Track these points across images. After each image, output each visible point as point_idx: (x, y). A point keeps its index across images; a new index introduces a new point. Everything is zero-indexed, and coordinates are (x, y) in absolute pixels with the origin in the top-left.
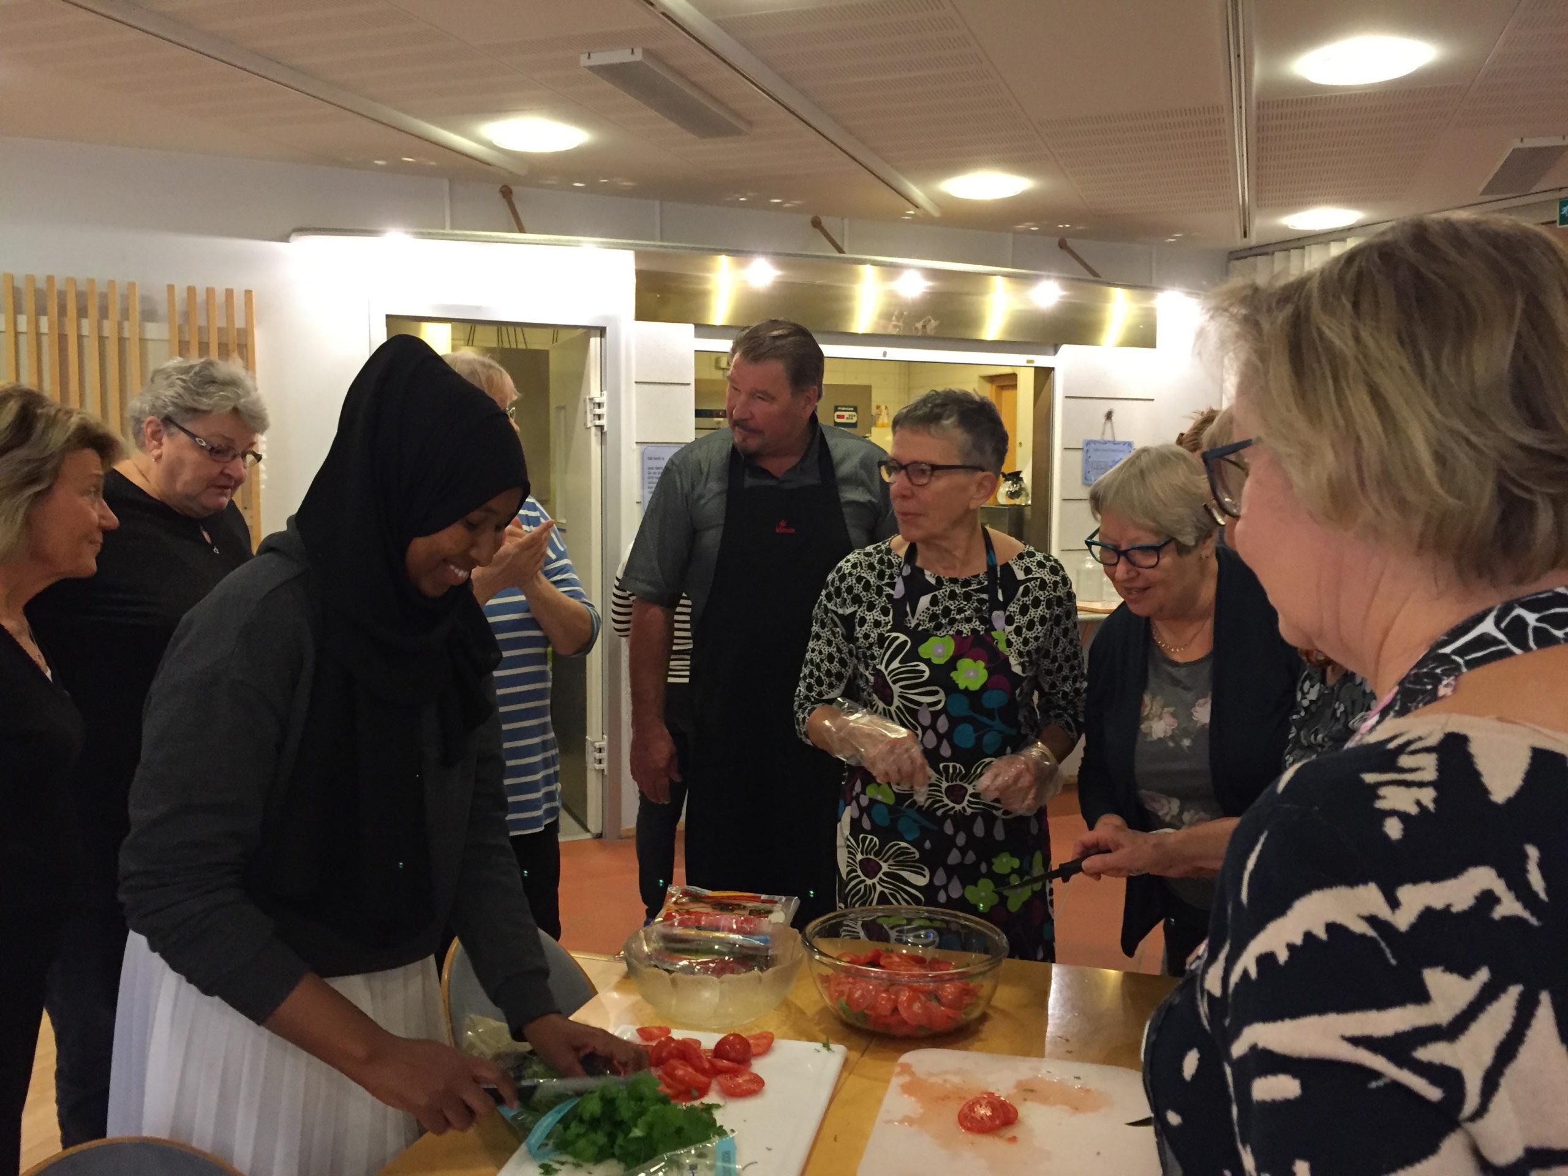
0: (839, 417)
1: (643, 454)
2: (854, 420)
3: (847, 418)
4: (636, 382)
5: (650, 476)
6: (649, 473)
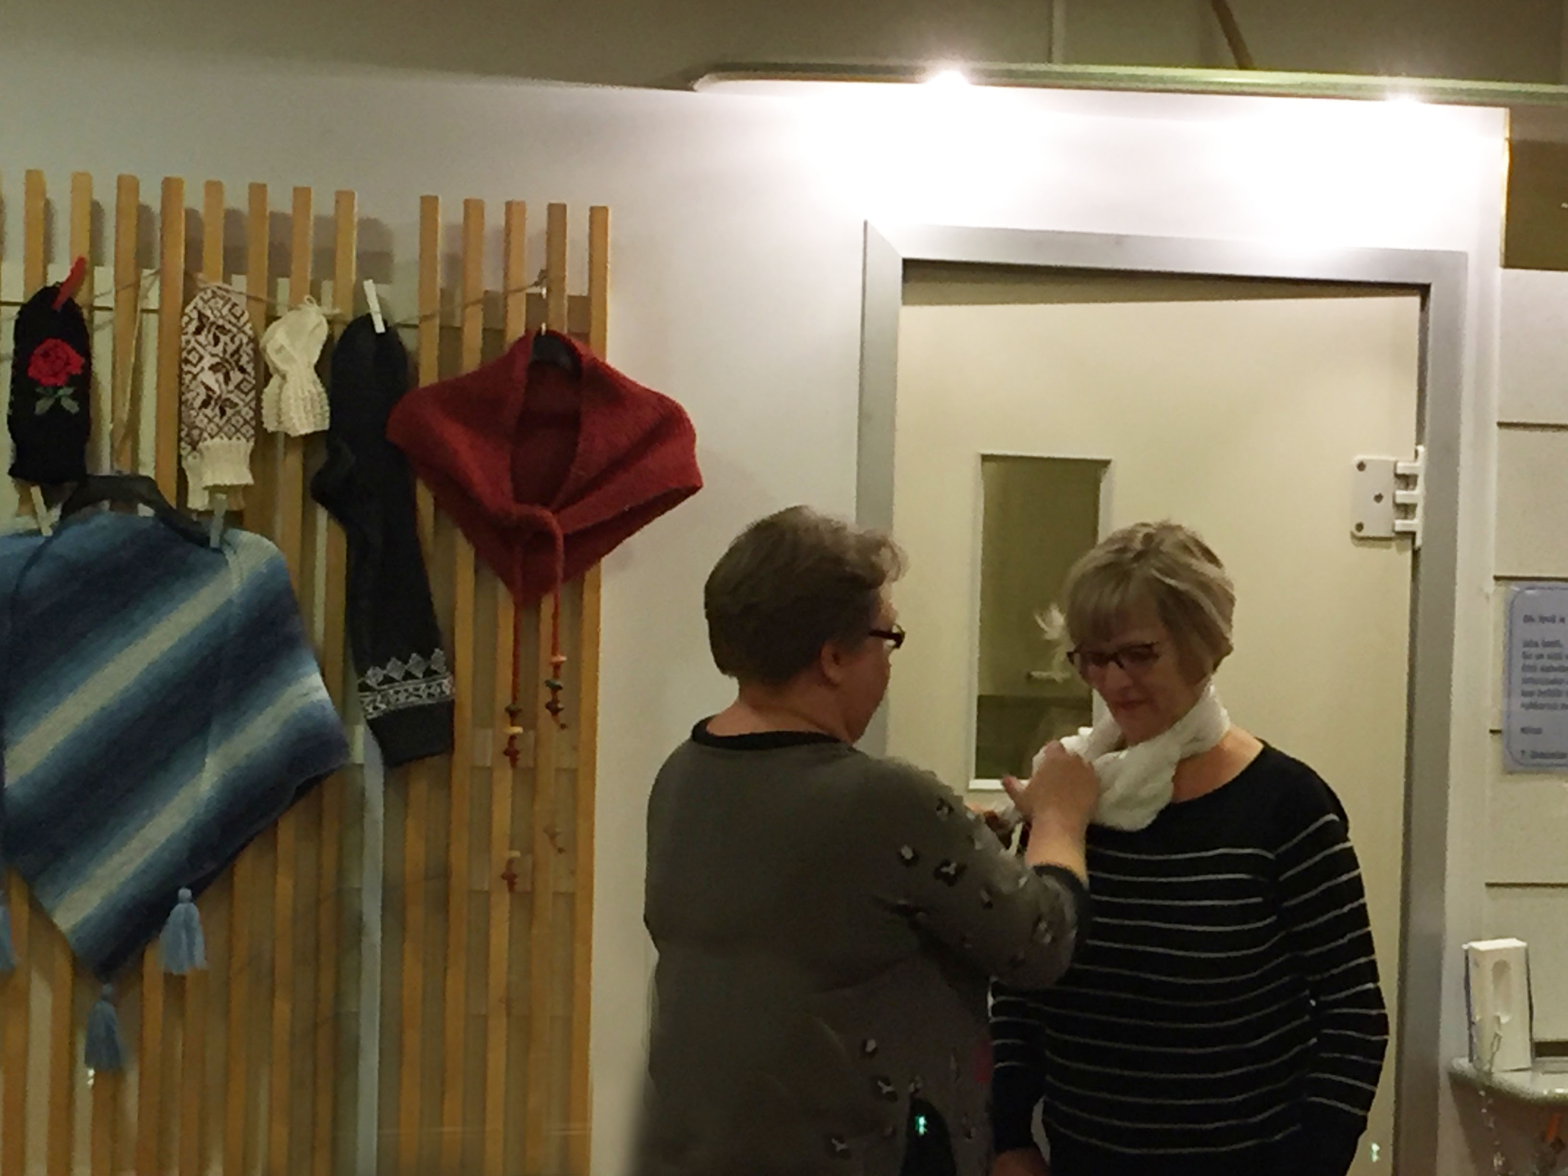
1: (1511, 608)
4: (1501, 425)
5: (1529, 662)
6: (1526, 656)
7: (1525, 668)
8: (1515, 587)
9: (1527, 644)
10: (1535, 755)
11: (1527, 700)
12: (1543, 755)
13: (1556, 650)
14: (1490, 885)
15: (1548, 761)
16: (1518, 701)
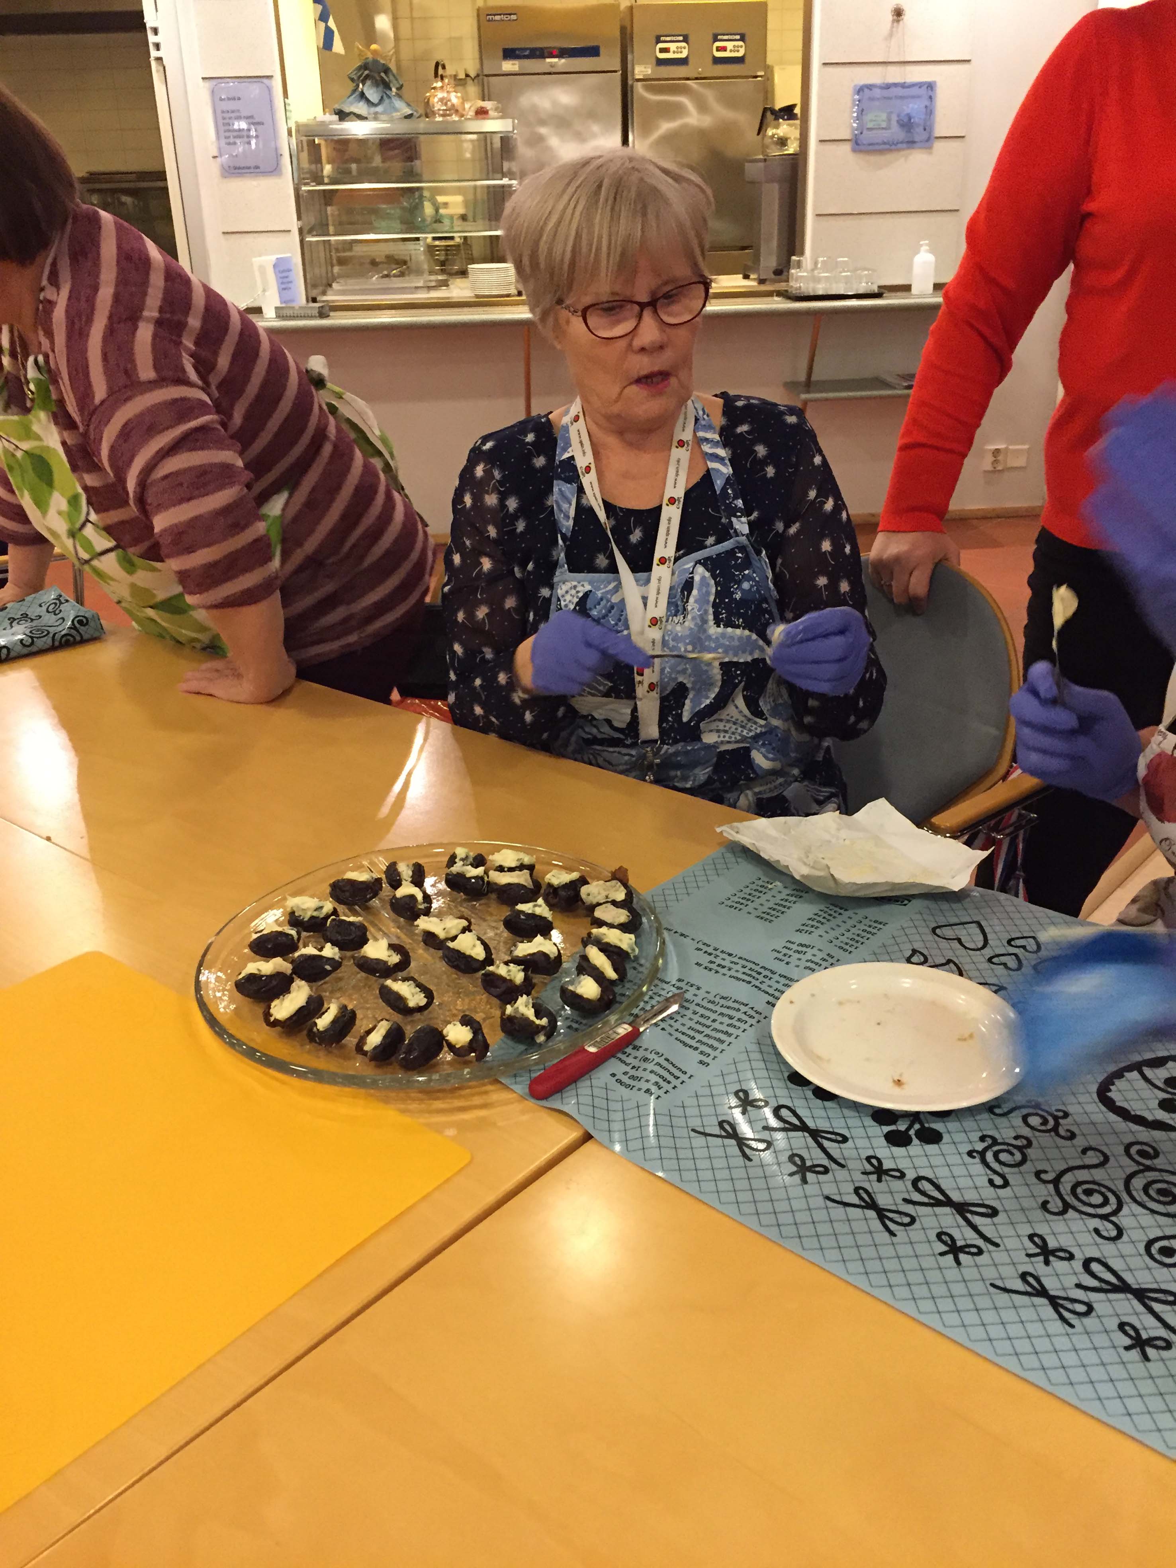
0: (663, 50)
1: (212, 94)
2: (684, 55)
3: (674, 52)
5: (225, 121)
6: (224, 118)
7: (224, 124)
8: (214, 82)
9: (223, 112)
10: (235, 168)
11: (228, 141)
12: (239, 168)
13: (238, 114)
14: (224, 233)
15: (243, 171)
16: (223, 142)
